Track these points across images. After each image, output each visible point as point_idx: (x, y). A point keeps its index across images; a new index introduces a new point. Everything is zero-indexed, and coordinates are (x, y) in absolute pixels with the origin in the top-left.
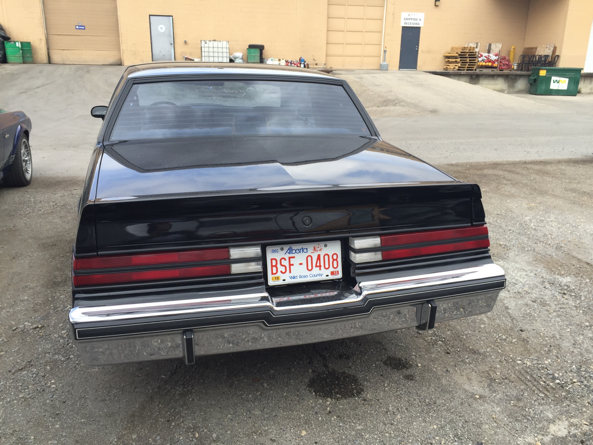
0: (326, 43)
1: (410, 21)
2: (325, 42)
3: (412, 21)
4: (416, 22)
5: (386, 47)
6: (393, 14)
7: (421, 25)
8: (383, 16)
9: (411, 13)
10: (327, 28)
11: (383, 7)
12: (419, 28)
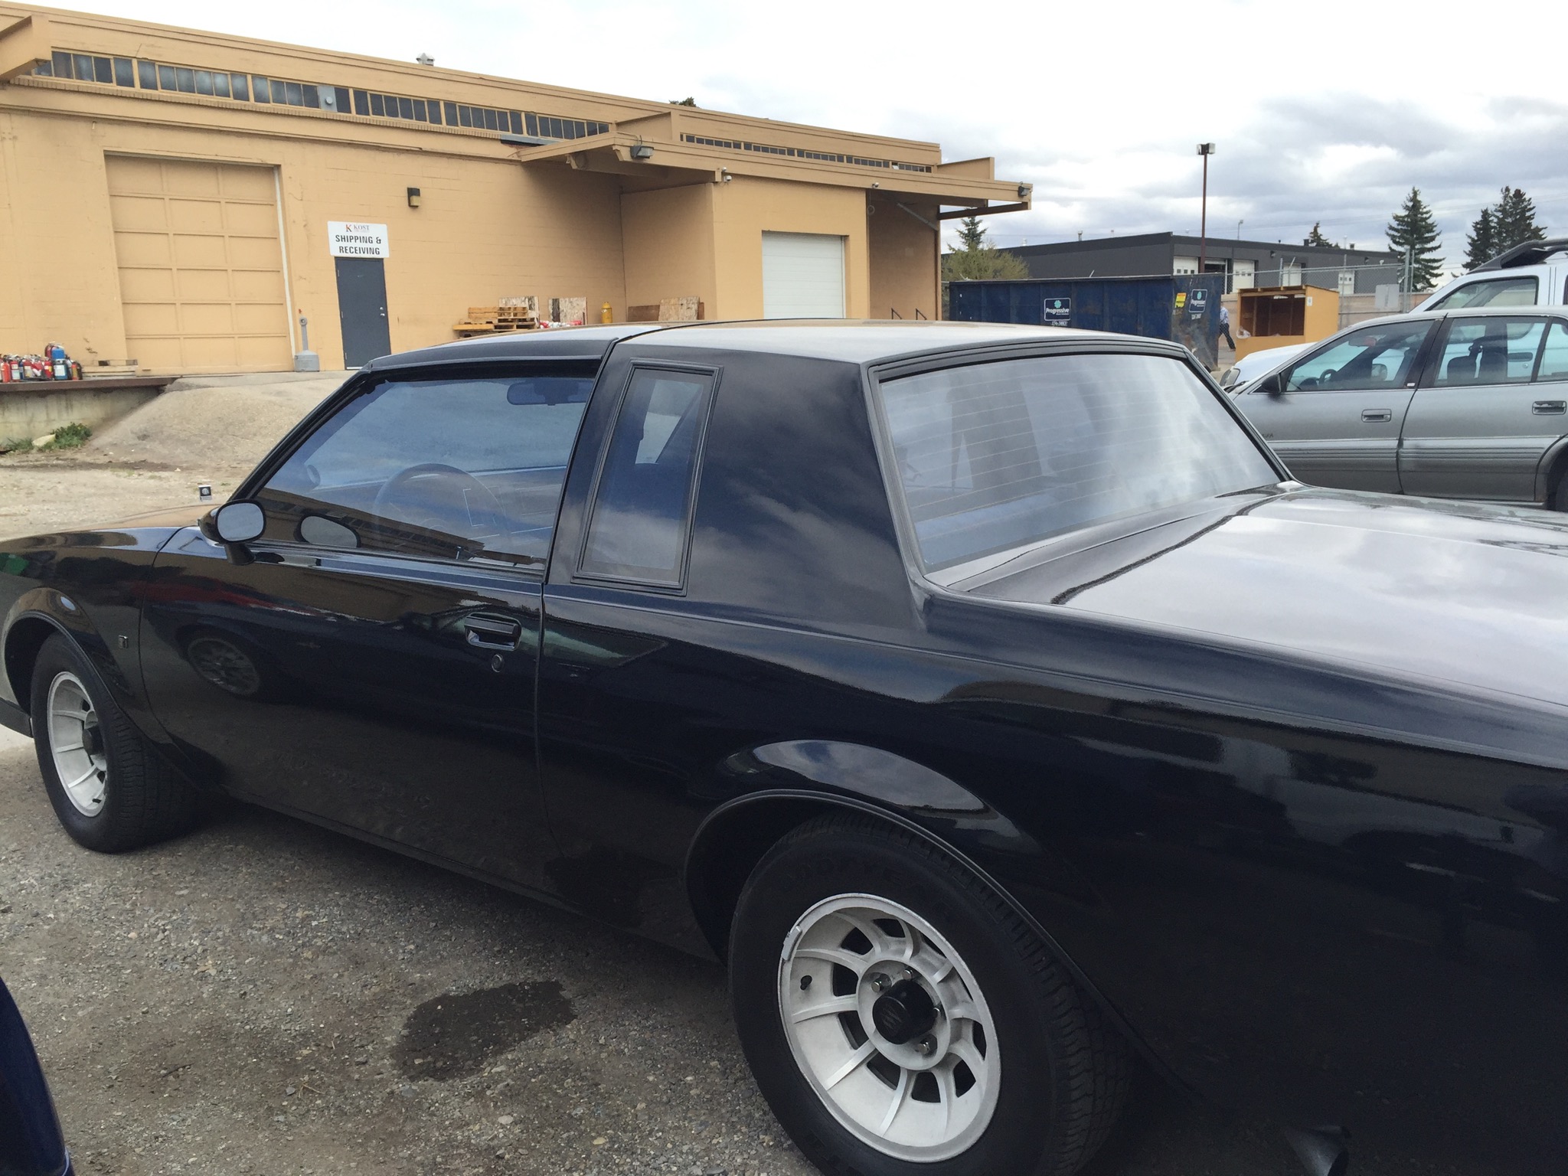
0: (120, 302)
1: (353, 244)
2: (118, 300)
3: (358, 244)
4: (368, 245)
5: (300, 311)
6: (305, 226)
7: (384, 253)
8: (277, 231)
9: (352, 225)
10: (119, 259)
11: (273, 205)
12: (381, 260)
